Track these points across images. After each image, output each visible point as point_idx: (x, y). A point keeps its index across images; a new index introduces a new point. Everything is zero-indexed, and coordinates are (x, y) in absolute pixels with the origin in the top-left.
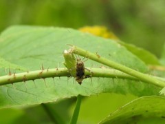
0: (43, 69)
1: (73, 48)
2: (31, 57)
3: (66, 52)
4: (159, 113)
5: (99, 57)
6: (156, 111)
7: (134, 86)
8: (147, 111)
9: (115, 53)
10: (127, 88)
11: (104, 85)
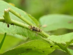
1: (10, 9)
4: (40, 50)
5: (20, 16)
6: (39, 48)
7: (30, 34)
8: (35, 47)
10: (27, 34)
11: (17, 30)
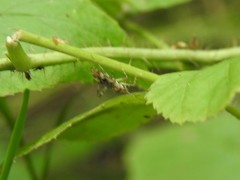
3: (9, 40)
9: (74, 11)
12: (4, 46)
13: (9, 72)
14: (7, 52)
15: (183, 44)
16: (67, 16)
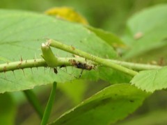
0: (22, 60)
1: (50, 41)
2: (8, 43)
3: (43, 45)
7: (103, 71)
8: (116, 95)
9: (85, 39)
12: (40, 49)
13: (43, 68)
14: (42, 54)
15: (155, 62)
16: (81, 42)
